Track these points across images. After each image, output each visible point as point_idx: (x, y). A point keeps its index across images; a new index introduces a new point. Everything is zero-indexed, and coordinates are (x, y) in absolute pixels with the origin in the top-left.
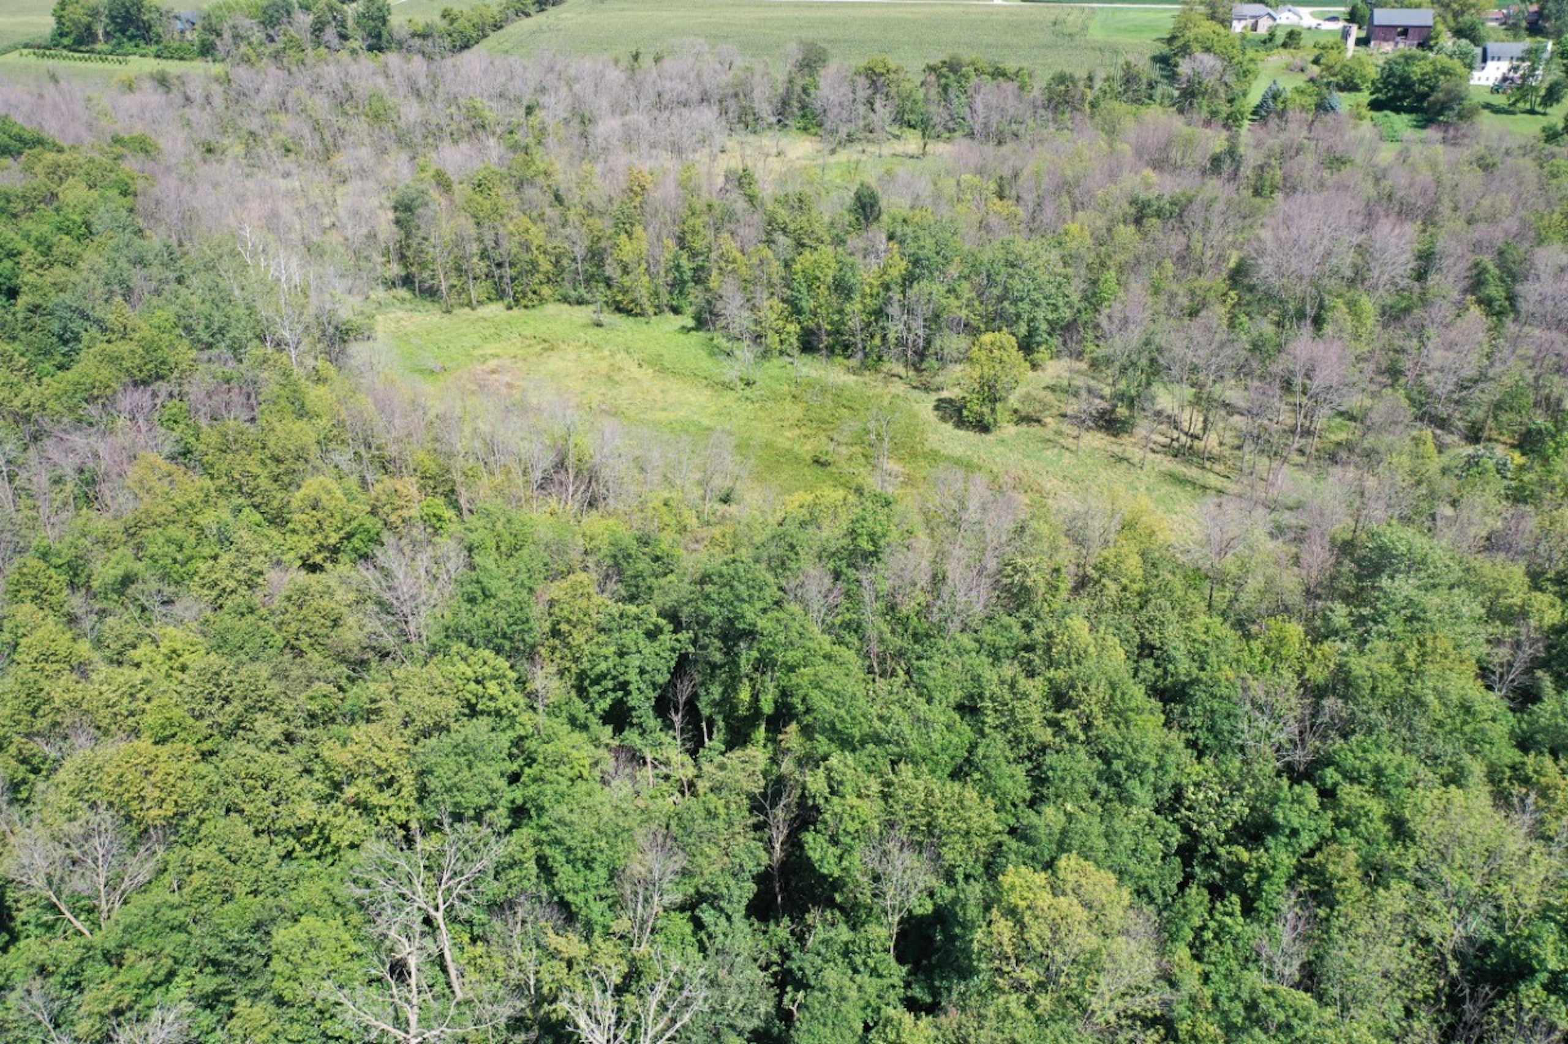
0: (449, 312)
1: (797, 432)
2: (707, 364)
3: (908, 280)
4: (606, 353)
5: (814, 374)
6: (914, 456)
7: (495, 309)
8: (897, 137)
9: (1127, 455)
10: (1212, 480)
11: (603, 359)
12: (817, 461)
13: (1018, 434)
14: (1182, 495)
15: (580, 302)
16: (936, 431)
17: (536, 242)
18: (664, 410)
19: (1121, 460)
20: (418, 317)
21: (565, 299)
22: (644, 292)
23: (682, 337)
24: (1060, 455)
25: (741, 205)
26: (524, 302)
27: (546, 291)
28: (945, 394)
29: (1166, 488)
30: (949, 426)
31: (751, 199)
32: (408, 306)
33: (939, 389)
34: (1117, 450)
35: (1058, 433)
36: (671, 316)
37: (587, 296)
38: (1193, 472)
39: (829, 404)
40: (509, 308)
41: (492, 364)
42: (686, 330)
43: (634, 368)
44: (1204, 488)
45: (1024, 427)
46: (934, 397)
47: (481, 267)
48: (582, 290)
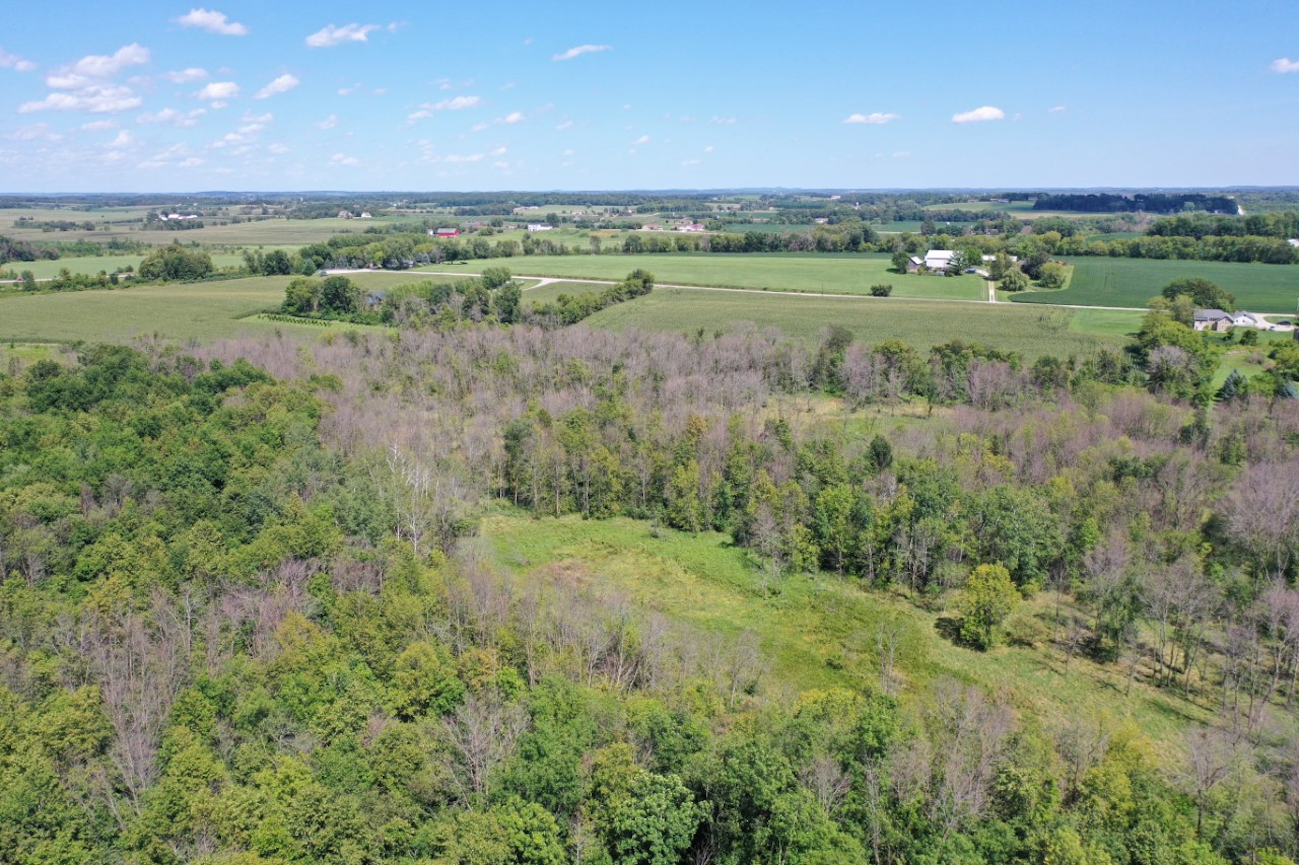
0: (537, 518)
1: (814, 637)
2: (741, 574)
3: (916, 516)
4: (659, 559)
5: (831, 589)
6: (916, 666)
7: (574, 519)
8: (908, 402)
9: (1113, 681)
10: (1195, 711)
11: (655, 564)
12: (830, 664)
13: (1010, 655)
14: (1168, 723)
15: (642, 517)
16: (936, 646)
17: (611, 468)
18: (702, 609)
19: (1106, 685)
20: (513, 521)
21: (630, 514)
22: (693, 512)
23: (722, 551)
24: (1049, 676)
25: (776, 448)
26: (597, 514)
27: (615, 506)
28: (945, 614)
29: (1151, 715)
30: (948, 643)
31: (785, 444)
32: (507, 512)
33: (939, 609)
34: (1103, 676)
35: (1048, 656)
36: (714, 532)
37: (648, 513)
38: (1176, 702)
39: (843, 615)
40: (585, 518)
41: (567, 562)
42: (724, 545)
43: (681, 573)
44: (1188, 718)
45: (1016, 649)
46: (935, 616)
47: (566, 485)
48: (644, 508)
